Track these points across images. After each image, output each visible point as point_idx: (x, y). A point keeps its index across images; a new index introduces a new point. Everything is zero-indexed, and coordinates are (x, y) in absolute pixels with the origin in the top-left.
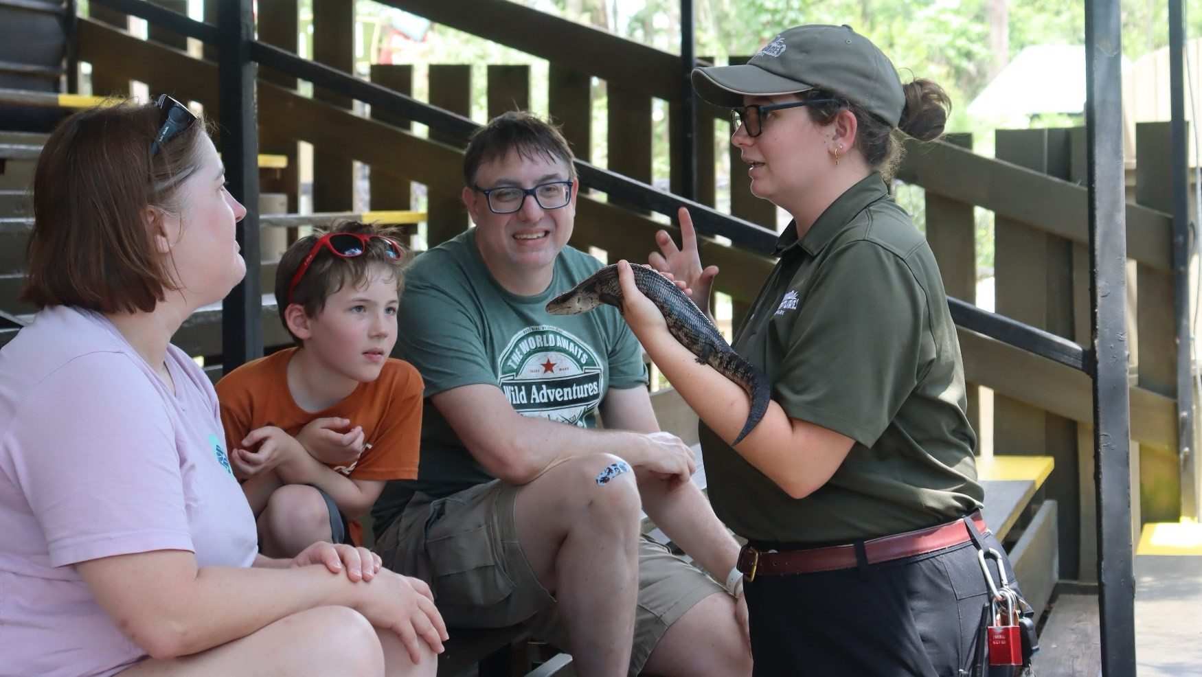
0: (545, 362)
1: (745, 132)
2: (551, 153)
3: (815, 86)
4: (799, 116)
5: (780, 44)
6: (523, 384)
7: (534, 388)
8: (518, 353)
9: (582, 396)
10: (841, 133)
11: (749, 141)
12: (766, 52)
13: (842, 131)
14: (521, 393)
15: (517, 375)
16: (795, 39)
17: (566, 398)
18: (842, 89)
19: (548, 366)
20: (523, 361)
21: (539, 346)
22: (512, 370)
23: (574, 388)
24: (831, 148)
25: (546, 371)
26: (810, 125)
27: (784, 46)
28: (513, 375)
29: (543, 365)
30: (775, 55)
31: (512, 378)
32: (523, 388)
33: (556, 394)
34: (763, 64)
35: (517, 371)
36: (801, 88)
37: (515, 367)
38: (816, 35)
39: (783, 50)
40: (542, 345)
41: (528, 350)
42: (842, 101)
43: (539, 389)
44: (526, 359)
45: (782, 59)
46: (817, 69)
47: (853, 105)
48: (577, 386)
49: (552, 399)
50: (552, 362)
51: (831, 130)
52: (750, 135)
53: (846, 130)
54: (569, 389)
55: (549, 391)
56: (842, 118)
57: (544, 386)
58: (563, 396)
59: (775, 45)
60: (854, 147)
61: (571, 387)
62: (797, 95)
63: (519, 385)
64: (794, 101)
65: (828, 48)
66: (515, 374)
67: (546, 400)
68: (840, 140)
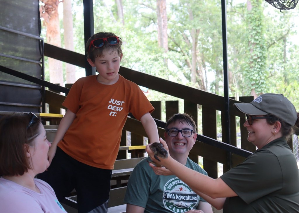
0: (180, 188)
1: (248, 123)
2: (188, 123)
3: (270, 114)
4: (264, 121)
5: (261, 99)
6: (173, 194)
7: (177, 195)
8: (171, 185)
9: (191, 199)
10: (276, 127)
11: (249, 125)
12: (256, 101)
13: (276, 126)
16: (265, 98)
17: (186, 199)
18: (277, 115)
19: (181, 189)
20: (173, 187)
21: (178, 183)
22: (169, 189)
23: (189, 197)
24: (273, 131)
25: (180, 191)
26: (267, 124)
27: (262, 100)
29: (180, 189)
30: (258, 102)
31: (169, 191)
32: (173, 195)
33: (184, 198)
34: (255, 105)
35: (171, 190)
36: (265, 114)
37: (170, 189)
38: (272, 98)
39: (261, 101)
41: (175, 184)
42: (277, 119)
43: (178, 196)
44: (174, 187)
45: (260, 104)
46: (270, 108)
47: (280, 120)
48: (189, 196)
49: (182, 199)
50: (182, 188)
51: (273, 126)
52: (249, 124)
53: (277, 127)
54: (187, 197)
55: (181, 197)
56: (277, 123)
57: (180, 195)
58: (185, 198)
59: (259, 99)
60: (280, 131)
61: (188, 196)
62: (264, 116)
63: (172, 194)
64: (263, 117)
65: (275, 102)
67: (180, 199)
68: (275, 129)
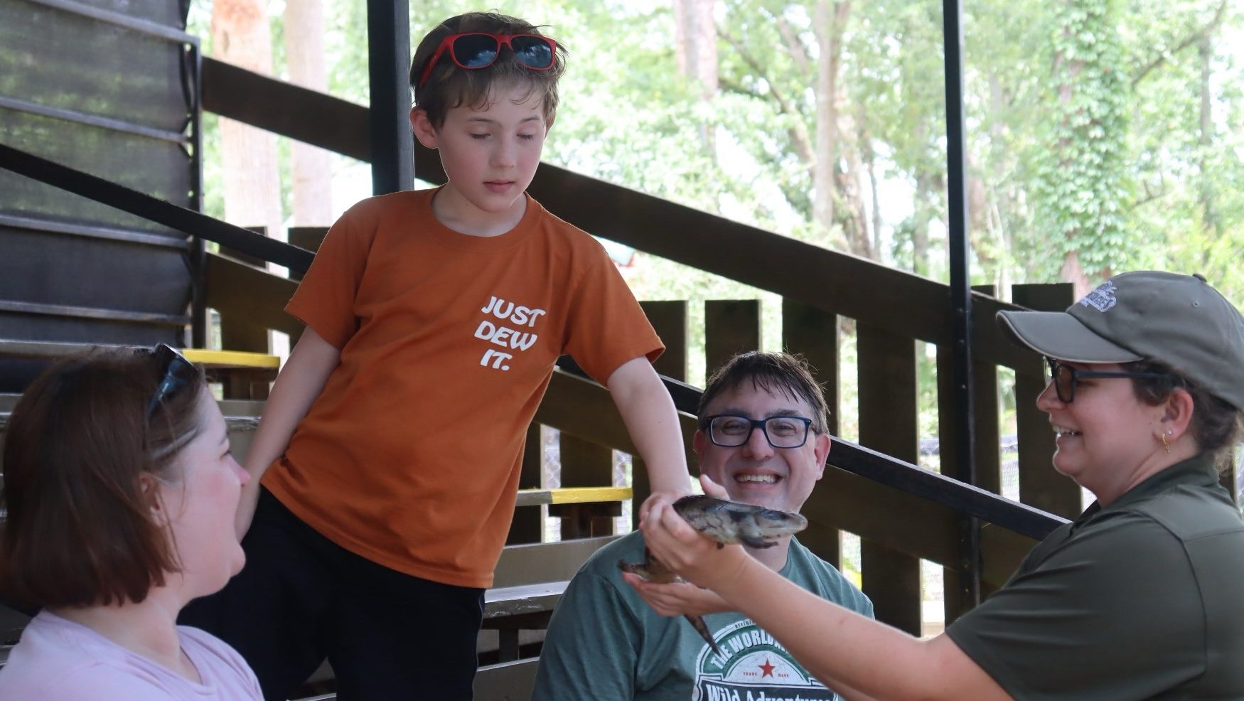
0: (764, 664)
1: (1054, 394)
2: (793, 389)
3: (1147, 357)
4: (1123, 388)
5: (1110, 294)
6: (735, 687)
7: (749, 694)
8: (726, 651)
10: (1172, 416)
11: (1058, 405)
12: (1090, 302)
13: (1174, 412)
14: (734, 697)
15: (725, 676)
16: (1128, 292)
18: (1178, 364)
19: (767, 669)
20: (732, 661)
21: (755, 643)
22: (718, 670)
24: (1157, 432)
25: (764, 675)
26: (1133, 402)
27: (1114, 299)
28: (720, 676)
29: (762, 667)
30: (1100, 308)
31: (719, 678)
32: (735, 691)
34: (1085, 318)
35: (725, 672)
36: (1128, 357)
37: (721, 667)
38: (1156, 292)
39: (1112, 304)
40: (759, 643)
41: (742, 648)
42: (1178, 379)
43: (756, 696)
44: (738, 659)
45: (1109, 316)
46: (1149, 336)
47: (1191, 385)
48: (800, 698)
50: (771, 665)
51: (1161, 411)
52: (1061, 398)
53: (1178, 412)
56: (1176, 397)
57: (762, 694)
59: (1103, 294)
60: (1187, 431)
61: (794, 698)
62: (1122, 365)
63: (731, 689)
64: (1118, 370)
65: (1169, 311)
66: (721, 674)
68: (1170, 423)
